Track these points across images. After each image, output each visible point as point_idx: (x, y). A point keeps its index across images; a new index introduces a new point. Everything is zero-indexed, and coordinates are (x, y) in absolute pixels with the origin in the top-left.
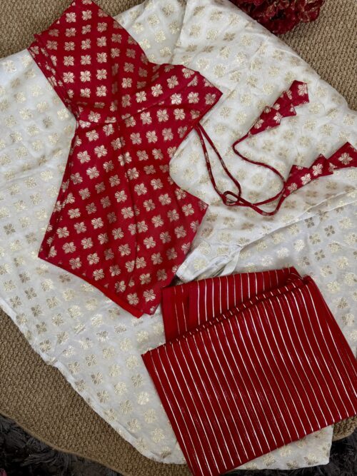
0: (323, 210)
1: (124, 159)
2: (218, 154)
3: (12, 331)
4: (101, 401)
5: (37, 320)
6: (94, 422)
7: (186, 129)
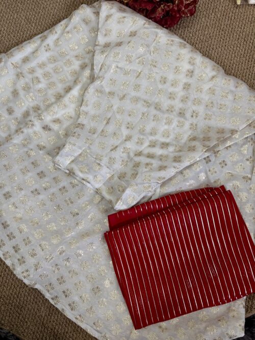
0: (216, 150)
4: (72, 310)
5: (18, 255)
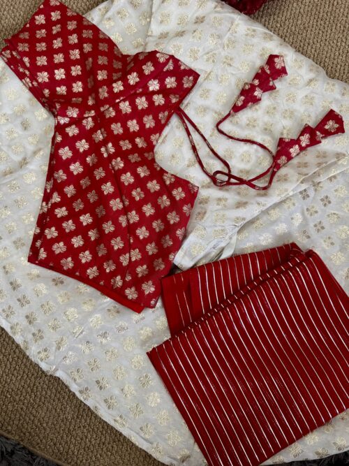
0: (317, 180)
1: (107, 150)
2: (202, 136)
3: (8, 344)
4: (109, 408)
5: (32, 328)
6: (104, 432)
7: (166, 113)
